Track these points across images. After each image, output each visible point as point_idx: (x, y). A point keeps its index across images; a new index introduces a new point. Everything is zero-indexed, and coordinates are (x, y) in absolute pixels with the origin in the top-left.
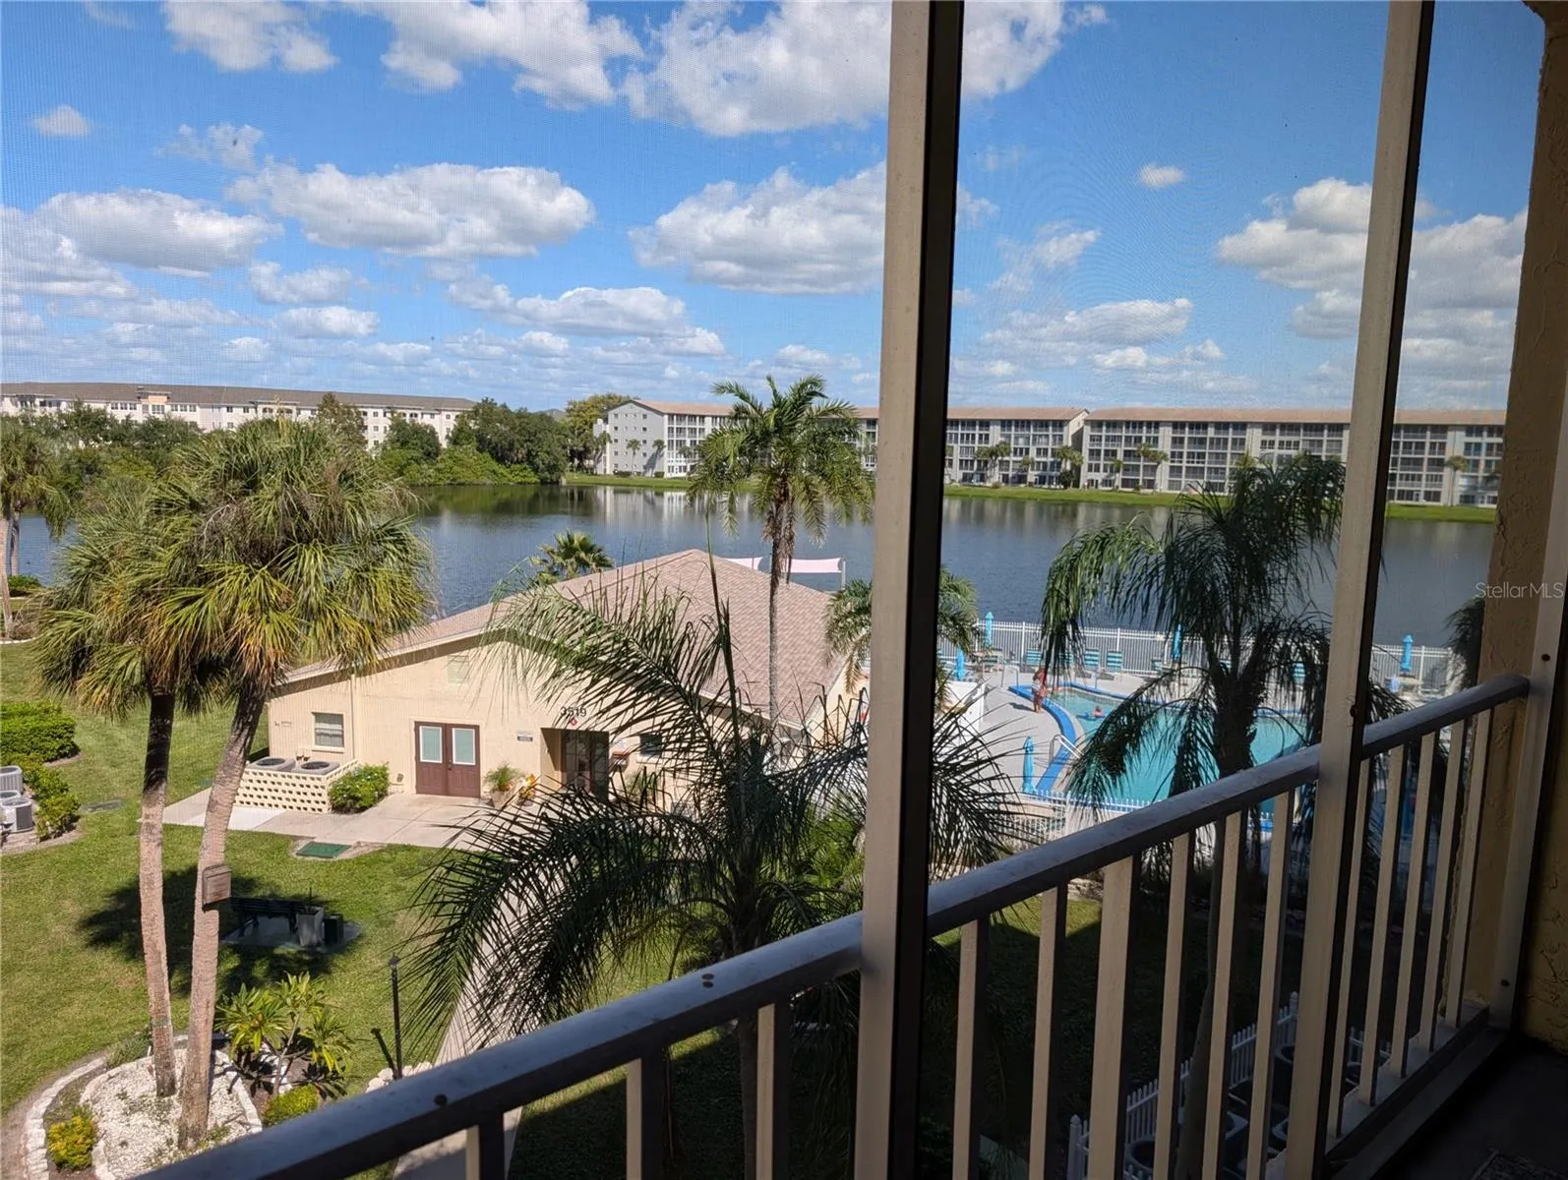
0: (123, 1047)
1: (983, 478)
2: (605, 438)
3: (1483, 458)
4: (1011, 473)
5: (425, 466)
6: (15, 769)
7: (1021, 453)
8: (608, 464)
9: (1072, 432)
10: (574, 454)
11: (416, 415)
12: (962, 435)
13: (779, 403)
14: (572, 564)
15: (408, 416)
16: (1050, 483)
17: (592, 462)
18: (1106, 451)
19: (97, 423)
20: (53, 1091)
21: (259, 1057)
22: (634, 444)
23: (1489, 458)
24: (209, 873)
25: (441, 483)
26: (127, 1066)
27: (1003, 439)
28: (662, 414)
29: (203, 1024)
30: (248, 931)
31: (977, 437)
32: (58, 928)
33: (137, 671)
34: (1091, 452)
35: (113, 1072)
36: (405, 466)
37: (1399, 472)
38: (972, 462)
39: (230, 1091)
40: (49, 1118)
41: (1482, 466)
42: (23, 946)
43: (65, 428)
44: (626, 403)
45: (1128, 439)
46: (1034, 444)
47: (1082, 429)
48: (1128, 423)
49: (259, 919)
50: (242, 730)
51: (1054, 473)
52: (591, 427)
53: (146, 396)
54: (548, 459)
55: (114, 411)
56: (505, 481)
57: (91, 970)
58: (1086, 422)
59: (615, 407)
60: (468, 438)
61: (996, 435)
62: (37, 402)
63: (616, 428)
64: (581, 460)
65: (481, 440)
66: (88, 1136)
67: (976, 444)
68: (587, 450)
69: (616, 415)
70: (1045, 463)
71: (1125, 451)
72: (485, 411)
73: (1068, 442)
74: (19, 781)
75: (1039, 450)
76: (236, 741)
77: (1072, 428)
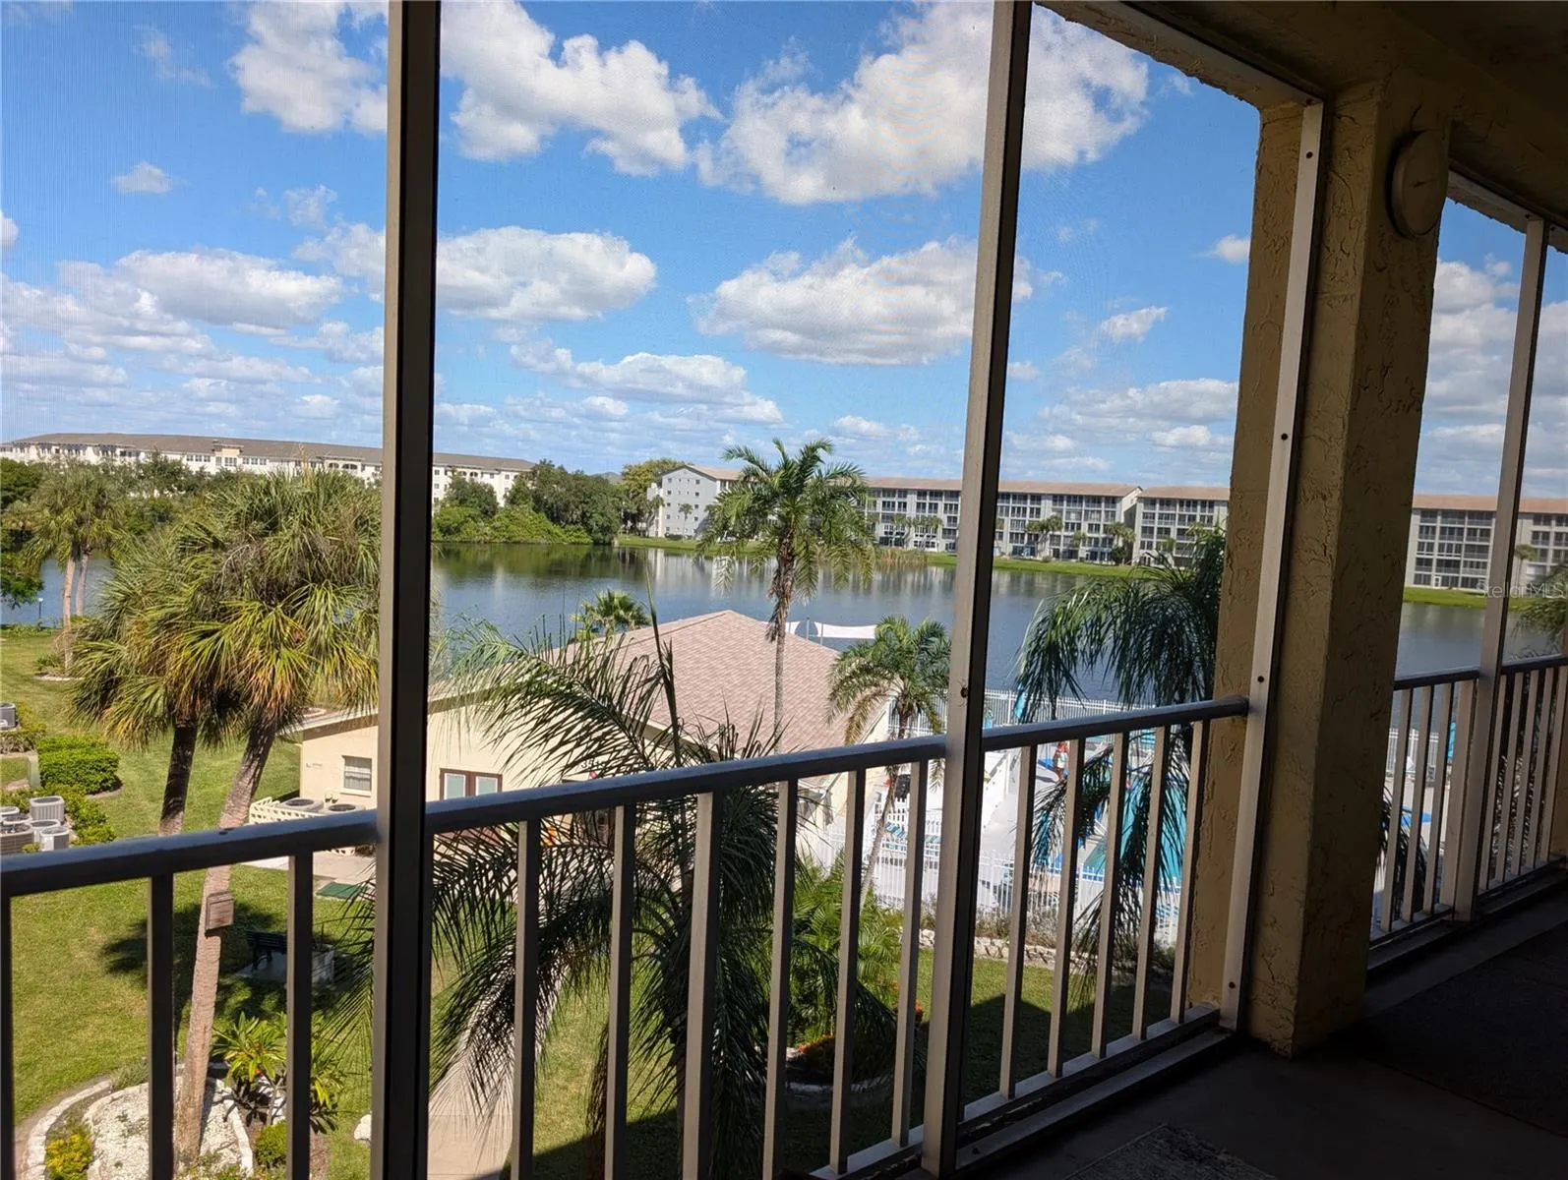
0: (128, 1070)
1: (1033, 552)
2: (658, 502)
3: (1551, 547)
4: (1062, 548)
5: (482, 524)
6: (57, 800)
7: (1073, 528)
8: (660, 527)
9: (1124, 510)
10: (627, 517)
11: (476, 474)
12: (1013, 508)
13: (786, 465)
14: (610, 622)
15: (468, 475)
16: (1101, 559)
17: (644, 525)
18: (1159, 529)
19: (173, 473)
20: (58, 1110)
21: (258, 1088)
22: (686, 508)
23: (1557, 548)
24: (213, 899)
25: (497, 540)
26: (130, 1090)
27: (1055, 514)
28: (715, 480)
29: (199, 1049)
30: (262, 966)
31: (1028, 511)
32: (82, 954)
33: (160, 702)
34: (1144, 529)
35: (116, 1095)
36: (462, 523)
37: (1463, 559)
38: (1023, 535)
39: (225, 1119)
40: (51, 1135)
41: (1551, 554)
42: (47, 969)
43: (142, 478)
44: (680, 468)
45: (1182, 517)
46: (1086, 519)
47: (1135, 506)
48: (1181, 502)
49: (273, 955)
50: (252, 762)
51: (1105, 550)
52: (645, 490)
53: (220, 448)
54: (602, 521)
55: (190, 463)
56: (558, 540)
57: (108, 995)
58: (1140, 499)
59: (670, 471)
60: (525, 498)
61: (1047, 510)
62: (118, 451)
63: (669, 493)
64: (634, 522)
65: (538, 500)
66: (84, 1154)
67: (1028, 518)
68: (640, 513)
69: (670, 480)
70: (1097, 540)
71: (1179, 530)
72: (543, 473)
73: (1121, 518)
74: (60, 811)
75: (1090, 526)
76: (247, 771)
77: (1126, 504)
